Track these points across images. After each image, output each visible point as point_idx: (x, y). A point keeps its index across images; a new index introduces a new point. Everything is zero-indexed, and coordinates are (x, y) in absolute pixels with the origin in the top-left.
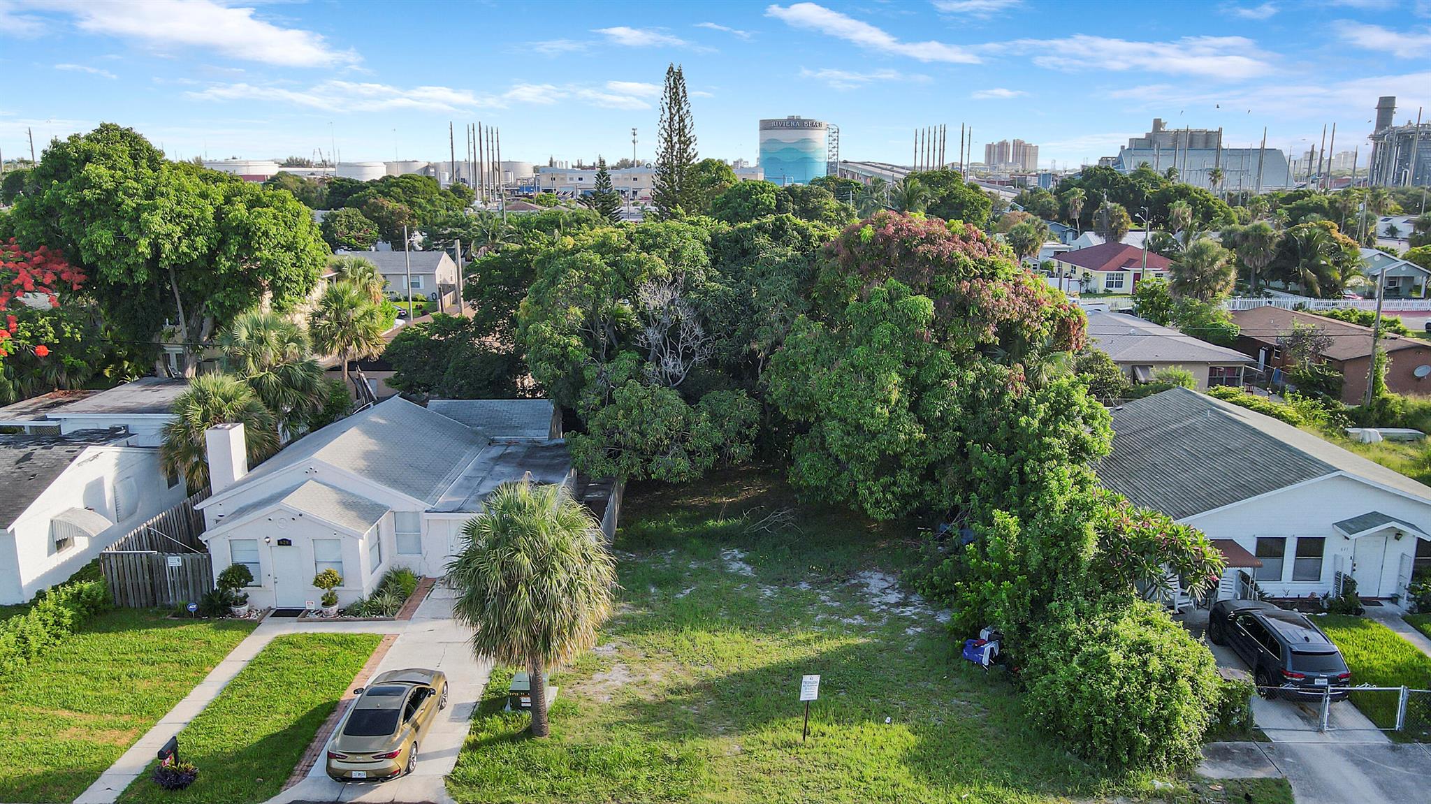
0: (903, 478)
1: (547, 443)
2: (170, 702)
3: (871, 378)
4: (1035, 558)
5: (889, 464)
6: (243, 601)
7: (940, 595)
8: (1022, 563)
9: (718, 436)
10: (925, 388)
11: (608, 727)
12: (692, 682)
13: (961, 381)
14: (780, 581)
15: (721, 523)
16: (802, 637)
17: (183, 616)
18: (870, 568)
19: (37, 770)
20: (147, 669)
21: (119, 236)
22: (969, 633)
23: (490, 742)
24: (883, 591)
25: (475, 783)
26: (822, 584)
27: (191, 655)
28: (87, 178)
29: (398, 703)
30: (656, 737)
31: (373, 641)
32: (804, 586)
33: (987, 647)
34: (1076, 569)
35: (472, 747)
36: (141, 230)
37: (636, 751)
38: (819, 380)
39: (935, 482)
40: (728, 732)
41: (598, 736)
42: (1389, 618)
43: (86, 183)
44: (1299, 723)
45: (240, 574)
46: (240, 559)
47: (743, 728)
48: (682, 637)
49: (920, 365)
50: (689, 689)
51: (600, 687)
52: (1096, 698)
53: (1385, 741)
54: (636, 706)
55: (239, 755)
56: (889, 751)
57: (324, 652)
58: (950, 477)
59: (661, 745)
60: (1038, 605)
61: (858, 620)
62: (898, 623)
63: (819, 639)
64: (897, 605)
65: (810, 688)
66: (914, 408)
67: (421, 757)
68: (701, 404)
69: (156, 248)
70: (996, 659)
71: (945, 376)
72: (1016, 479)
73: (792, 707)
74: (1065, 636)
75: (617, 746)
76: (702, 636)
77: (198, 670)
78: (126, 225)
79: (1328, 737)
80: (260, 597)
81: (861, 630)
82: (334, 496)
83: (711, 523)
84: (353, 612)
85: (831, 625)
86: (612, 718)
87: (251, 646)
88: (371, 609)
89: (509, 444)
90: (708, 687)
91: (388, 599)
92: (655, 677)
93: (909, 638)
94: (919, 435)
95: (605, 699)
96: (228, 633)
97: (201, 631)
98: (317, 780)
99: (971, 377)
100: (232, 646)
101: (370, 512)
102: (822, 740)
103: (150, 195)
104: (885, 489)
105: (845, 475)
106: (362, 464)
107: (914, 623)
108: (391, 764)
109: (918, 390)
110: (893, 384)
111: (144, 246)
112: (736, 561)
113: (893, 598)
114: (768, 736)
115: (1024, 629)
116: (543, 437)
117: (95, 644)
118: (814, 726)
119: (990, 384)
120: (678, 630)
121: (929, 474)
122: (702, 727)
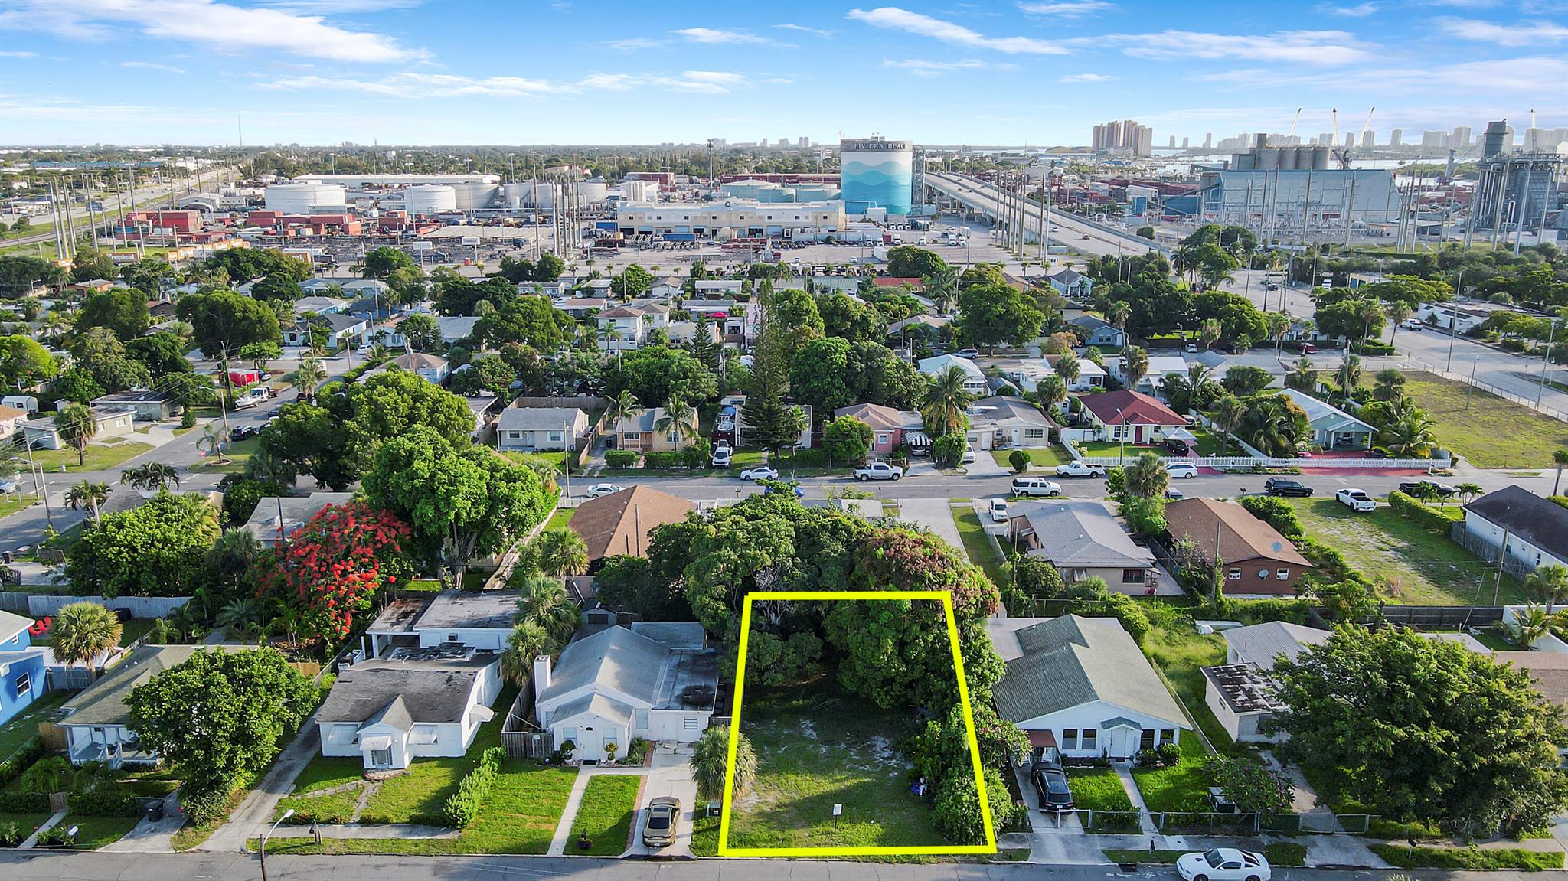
0: (896, 687)
1: (702, 652)
2: (561, 809)
3: (878, 639)
4: (944, 747)
5: (889, 681)
6: (570, 757)
7: (908, 756)
8: (940, 747)
9: (799, 662)
10: (906, 644)
11: (752, 824)
12: (787, 801)
13: (925, 641)
14: (830, 742)
15: (801, 702)
16: (838, 777)
17: (543, 765)
18: (878, 734)
19: (526, 841)
20: (542, 794)
21: (437, 509)
22: (915, 777)
23: (703, 831)
24: (883, 749)
25: (701, 848)
26: (850, 745)
27: (558, 786)
28: (416, 472)
29: (668, 814)
30: (773, 829)
31: (637, 779)
32: (843, 746)
33: (922, 787)
34: (962, 753)
35: (697, 832)
36: (450, 505)
37: (765, 835)
38: (852, 639)
39: (913, 689)
40: (803, 827)
41: (748, 828)
42: (1123, 769)
43: (414, 476)
44: (1050, 823)
45: (569, 745)
46: (569, 736)
47: (810, 825)
48: (781, 778)
49: (904, 632)
50: (786, 806)
51: (746, 804)
52: (955, 815)
53: (1082, 832)
54: (761, 814)
55: (604, 835)
56: (870, 836)
57: (617, 786)
58: (919, 689)
59: (775, 832)
60: (945, 768)
61: (867, 768)
62: (887, 769)
63: (847, 779)
64: (888, 758)
65: (838, 809)
66: (901, 653)
67: (677, 837)
68: (790, 641)
69: (458, 516)
70: (926, 793)
71: (918, 638)
72: (950, 694)
73: (829, 815)
74: (952, 784)
75: (757, 833)
76: (791, 777)
77: (563, 793)
78: (442, 505)
79: (1058, 831)
80: (577, 755)
81: (867, 774)
82: (608, 703)
83: (794, 702)
84: (621, 763)
85: (854, 772)
86: (753, 820)
87: (581, 782)
88: (628, 761)
89: (681, 654)
90: (794, 804)
91: (637, 756)
92: (770, 799)
93: (891, 779)
94: (903, 669)
95: (749, 810)
96: (570, 774)
97: (553, 772)
98: (637, 846)
99: (930, 638)
100: (573, 781)
101: (625, 710)
102: (843, 831)
103: (452, 483)
104: (887, 693)
105: (866, 687)
106: (616, 682)
107: (895, 770)
108: (668, 840)
109: (902, 646)
110: (889, 645)
111: (452, 517)
112: (808, 728)
113: (886, 754)
114: (820, 829)
115: (938, 780)
116: (699, 647)
117: (509, 779)
118: (840, 825)
119: (941, 640)
120: (780, 773)
121: (910, 685)
122: (792, 825)
